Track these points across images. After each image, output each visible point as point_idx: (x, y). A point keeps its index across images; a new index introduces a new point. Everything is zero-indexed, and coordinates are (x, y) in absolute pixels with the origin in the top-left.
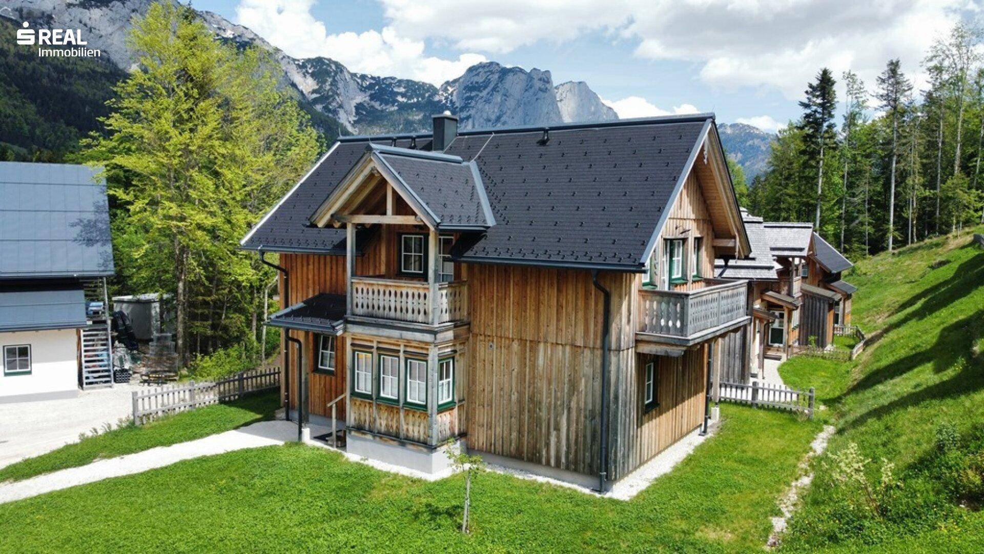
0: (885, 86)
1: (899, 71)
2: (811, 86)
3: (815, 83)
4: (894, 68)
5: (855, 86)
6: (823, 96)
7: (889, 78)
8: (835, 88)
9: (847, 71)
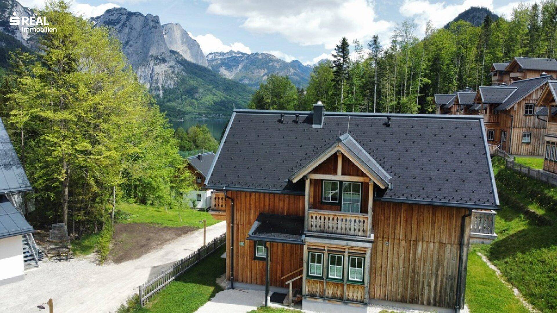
0: (371, 48)
1: (378, 41)
2: (338, 46)
3: (340, 44)
4: (375, 39)
5: (359, 48)
6: (343, 52)
7: (373, 44)
8: (349, 48)
9: (355, 40)
